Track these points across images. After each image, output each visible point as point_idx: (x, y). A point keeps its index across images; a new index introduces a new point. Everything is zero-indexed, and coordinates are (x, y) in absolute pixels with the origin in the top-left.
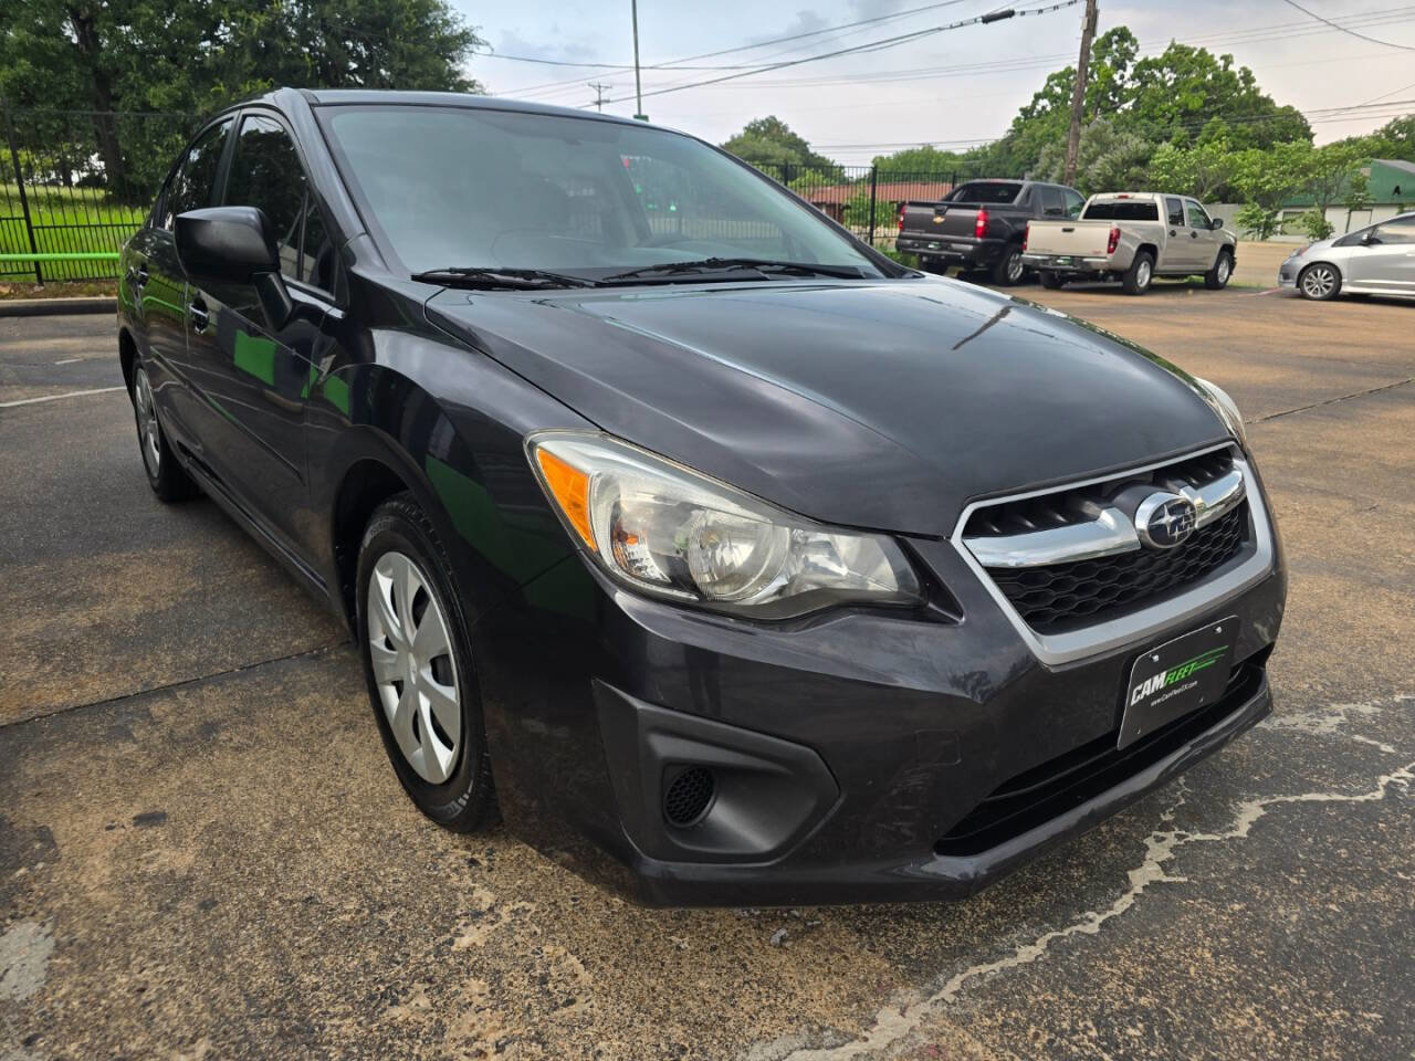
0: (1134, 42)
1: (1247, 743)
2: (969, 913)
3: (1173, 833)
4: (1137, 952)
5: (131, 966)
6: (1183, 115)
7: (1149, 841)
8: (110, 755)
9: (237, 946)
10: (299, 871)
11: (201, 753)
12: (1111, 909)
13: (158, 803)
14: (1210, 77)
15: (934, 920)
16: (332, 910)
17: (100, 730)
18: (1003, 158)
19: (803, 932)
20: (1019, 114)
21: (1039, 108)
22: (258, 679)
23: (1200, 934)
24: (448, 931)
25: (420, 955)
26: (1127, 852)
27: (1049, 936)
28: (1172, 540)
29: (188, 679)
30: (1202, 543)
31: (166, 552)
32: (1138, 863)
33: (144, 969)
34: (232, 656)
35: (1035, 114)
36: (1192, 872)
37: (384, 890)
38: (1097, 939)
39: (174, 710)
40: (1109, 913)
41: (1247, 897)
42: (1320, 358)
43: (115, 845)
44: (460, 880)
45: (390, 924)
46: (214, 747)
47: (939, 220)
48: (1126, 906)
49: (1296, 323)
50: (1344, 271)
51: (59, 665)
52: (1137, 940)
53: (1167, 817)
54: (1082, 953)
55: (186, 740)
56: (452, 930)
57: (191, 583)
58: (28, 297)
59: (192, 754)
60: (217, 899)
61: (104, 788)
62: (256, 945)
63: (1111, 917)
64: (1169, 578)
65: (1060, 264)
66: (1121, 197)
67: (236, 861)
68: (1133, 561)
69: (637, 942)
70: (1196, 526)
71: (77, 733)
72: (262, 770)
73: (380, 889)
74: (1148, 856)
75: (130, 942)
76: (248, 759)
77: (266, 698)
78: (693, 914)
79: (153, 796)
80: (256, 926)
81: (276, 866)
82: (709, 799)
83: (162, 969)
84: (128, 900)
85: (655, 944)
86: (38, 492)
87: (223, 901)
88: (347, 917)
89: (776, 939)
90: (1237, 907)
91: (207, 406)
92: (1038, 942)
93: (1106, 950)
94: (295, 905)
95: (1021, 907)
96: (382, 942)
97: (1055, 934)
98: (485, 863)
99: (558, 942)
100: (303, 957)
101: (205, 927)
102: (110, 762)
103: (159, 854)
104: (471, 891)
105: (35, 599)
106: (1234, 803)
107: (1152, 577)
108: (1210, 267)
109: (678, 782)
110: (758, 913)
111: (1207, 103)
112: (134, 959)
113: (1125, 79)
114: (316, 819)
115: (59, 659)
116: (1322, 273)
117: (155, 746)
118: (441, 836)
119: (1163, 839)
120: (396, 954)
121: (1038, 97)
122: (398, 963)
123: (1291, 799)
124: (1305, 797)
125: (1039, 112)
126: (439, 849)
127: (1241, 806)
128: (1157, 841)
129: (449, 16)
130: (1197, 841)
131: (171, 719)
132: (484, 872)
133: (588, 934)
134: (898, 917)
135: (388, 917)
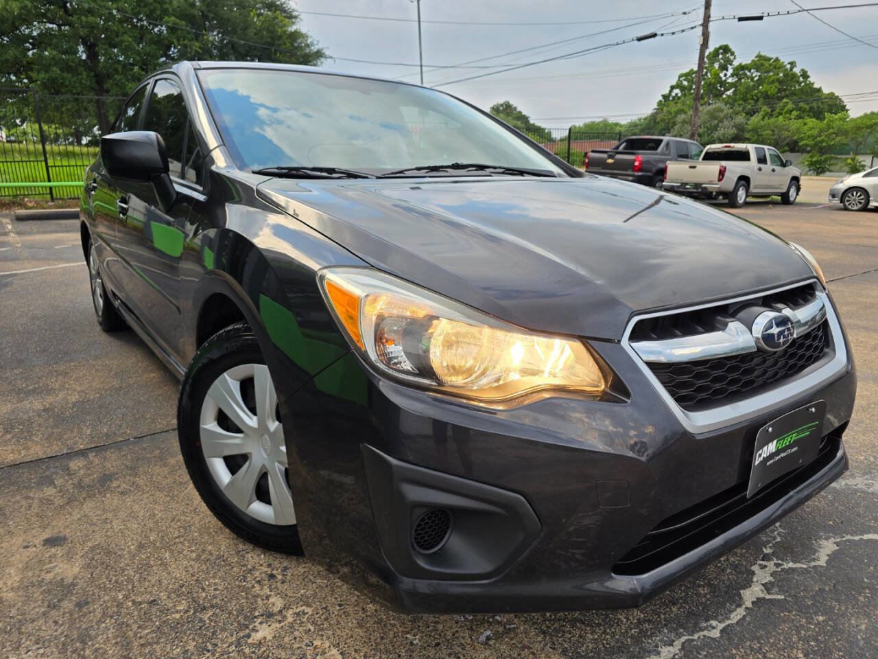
0: (733, 54)
1: (824, 497)
2: (625, 620)
3: (772, 563)
4: (749, 652)
5: (20, 649)
6: (764, 98)
7: (755, 568)
8: (36, 496)
9: (97, 636)
10: (149, 581)
11: (97, 496)
12: (728, 618)
13: (62, 530)
14: (781, 75)
15: (599, 625)
16: (168, 610)
17: (34, 478)
18: (652, 125)
19: (504, 633)
20: (661, 98)
21: (673, 94)
22: (144, 446)
23: (795, 638)
24: (248, 628)
25: (225, 646)
26: (740, 576)
27: (683, 639)
28: (778, 345)
29: (99, 445)
30: (799, 348)
31: (100, 362)
32: (748, 584)
33: (29, 651)
34: (130, 430)
35: (671, 99)
36: (787, 592)
37: (207, 596)
38: (719, 642)
39: (85, 466)
40: (728, 622)
41: (828, 611)
42: (857, 245)
43: (27, 559)
44: (261, 589)
45: (207, 621)
46: (107, 491)
47: (610, 161)
48: (739, 617)
49: (841, 224)
50: (871, 192)
51: (16, 434)
52: (748, 643)
53: (767, 551)
54: (708, 652)
55: (89, 486)
56: (251, 627)
57: (112, 382)
58: (45, 209)
59: (90, 497)
60: (89, 600)
61: (28, 518)
62: (110, 635)
63: (728, 625)
64: (777, 373)
65: (688, 188)
66: (726, 147)
67: (107, 572)
68: (751, 360)
69: (382, 638)
70: (795, 336)
71: (18, 480)
72: (136, 507)
73: (204, 595)
74: (755, 579)
75: (23, 630)
76: (129, 500)
77: (148, 458)
78: (424, 618)
79: (59, 526)
80: (113, 621)
81: (134, 577)
82: (446, 532)
83: (41, 651)
84: (28, 599)
85: (395, 640)
86: (27, 325)
87: (93, 601)
88: (178, 616)
89: (483, 638)
90: (821, 618)
91: (134, 272)
92: (675, 644)
93: (725, 651)
94: (143, 606)
95: (663, 616)
96: (200, 635)
97: (686, 638)
98: (280, 577)
99: (324, 638)
100: (142, 645)
101: (77, 621)
102: (36, 501)
103: (56, 566)
104: (268, 597)
105: (10, 391)
106: (816, 540)
107: (765, 372)
108: (784, 190)
109: (423, 520)
110: (471, 618)
111: (780, 91)
112: (24, 643)
113: (728, 76)
114: (167, 543)
115: (17, 430)
116: (857, 193)
117: (67, 491)
118: (252, 557)
119: (766, 566)
120: (208, 644)
121: (673, 88)
122: (208, 651)
123: (857, 538)
124: (866, 537)
125: (674, 98)
126: (249, 567)
127: (820, 542)
128: (761, 568)
129: (309, 41)
130: (789, 568)
131: (82, 472)
132: (279, 584)
133: (347, 632)
134: (573, 623)
135: (206, 616)
